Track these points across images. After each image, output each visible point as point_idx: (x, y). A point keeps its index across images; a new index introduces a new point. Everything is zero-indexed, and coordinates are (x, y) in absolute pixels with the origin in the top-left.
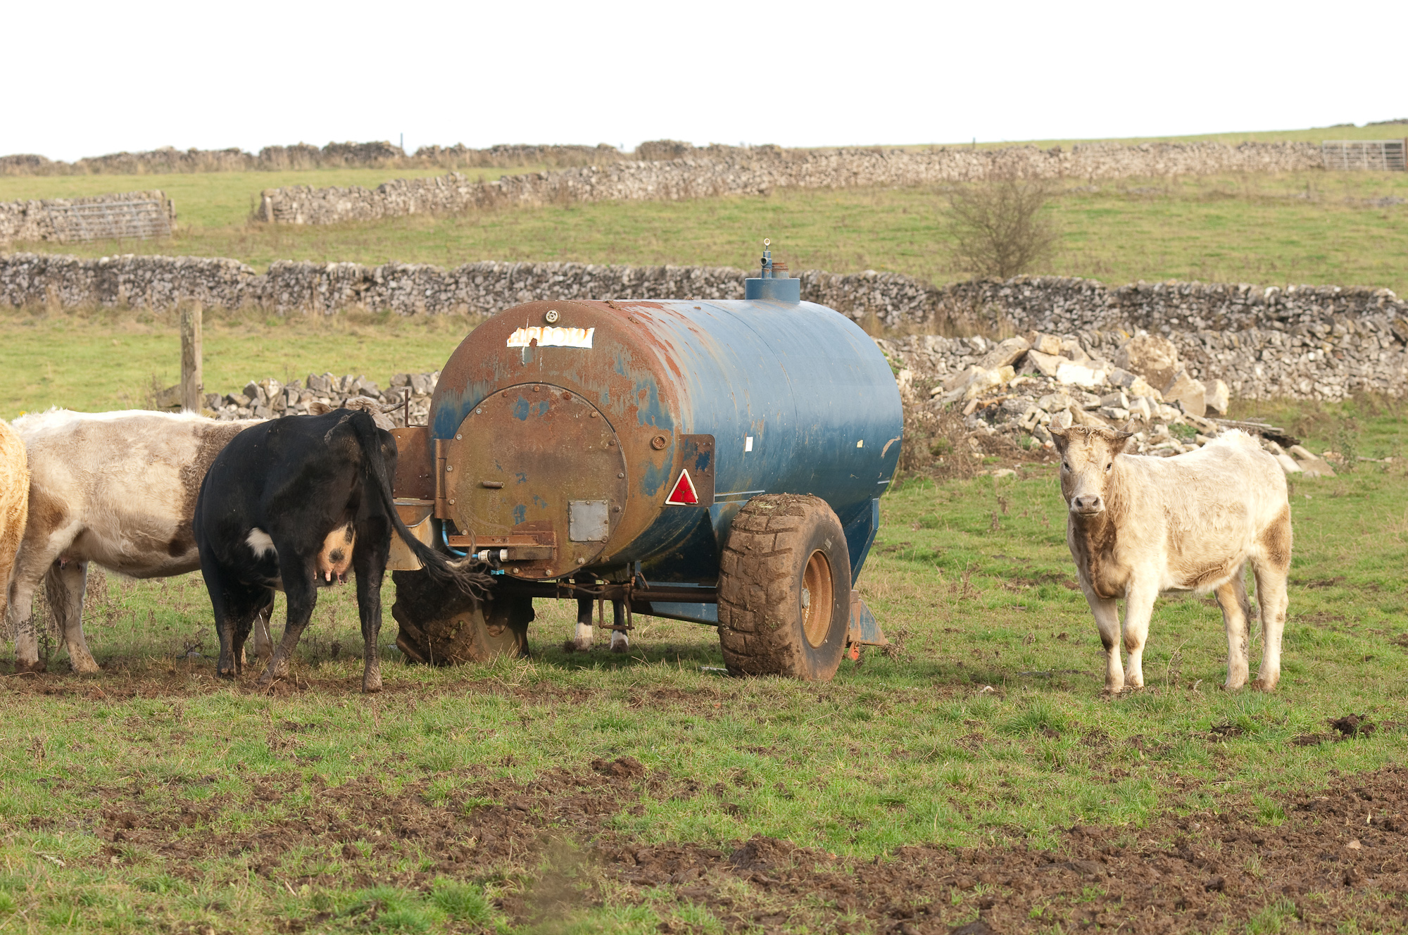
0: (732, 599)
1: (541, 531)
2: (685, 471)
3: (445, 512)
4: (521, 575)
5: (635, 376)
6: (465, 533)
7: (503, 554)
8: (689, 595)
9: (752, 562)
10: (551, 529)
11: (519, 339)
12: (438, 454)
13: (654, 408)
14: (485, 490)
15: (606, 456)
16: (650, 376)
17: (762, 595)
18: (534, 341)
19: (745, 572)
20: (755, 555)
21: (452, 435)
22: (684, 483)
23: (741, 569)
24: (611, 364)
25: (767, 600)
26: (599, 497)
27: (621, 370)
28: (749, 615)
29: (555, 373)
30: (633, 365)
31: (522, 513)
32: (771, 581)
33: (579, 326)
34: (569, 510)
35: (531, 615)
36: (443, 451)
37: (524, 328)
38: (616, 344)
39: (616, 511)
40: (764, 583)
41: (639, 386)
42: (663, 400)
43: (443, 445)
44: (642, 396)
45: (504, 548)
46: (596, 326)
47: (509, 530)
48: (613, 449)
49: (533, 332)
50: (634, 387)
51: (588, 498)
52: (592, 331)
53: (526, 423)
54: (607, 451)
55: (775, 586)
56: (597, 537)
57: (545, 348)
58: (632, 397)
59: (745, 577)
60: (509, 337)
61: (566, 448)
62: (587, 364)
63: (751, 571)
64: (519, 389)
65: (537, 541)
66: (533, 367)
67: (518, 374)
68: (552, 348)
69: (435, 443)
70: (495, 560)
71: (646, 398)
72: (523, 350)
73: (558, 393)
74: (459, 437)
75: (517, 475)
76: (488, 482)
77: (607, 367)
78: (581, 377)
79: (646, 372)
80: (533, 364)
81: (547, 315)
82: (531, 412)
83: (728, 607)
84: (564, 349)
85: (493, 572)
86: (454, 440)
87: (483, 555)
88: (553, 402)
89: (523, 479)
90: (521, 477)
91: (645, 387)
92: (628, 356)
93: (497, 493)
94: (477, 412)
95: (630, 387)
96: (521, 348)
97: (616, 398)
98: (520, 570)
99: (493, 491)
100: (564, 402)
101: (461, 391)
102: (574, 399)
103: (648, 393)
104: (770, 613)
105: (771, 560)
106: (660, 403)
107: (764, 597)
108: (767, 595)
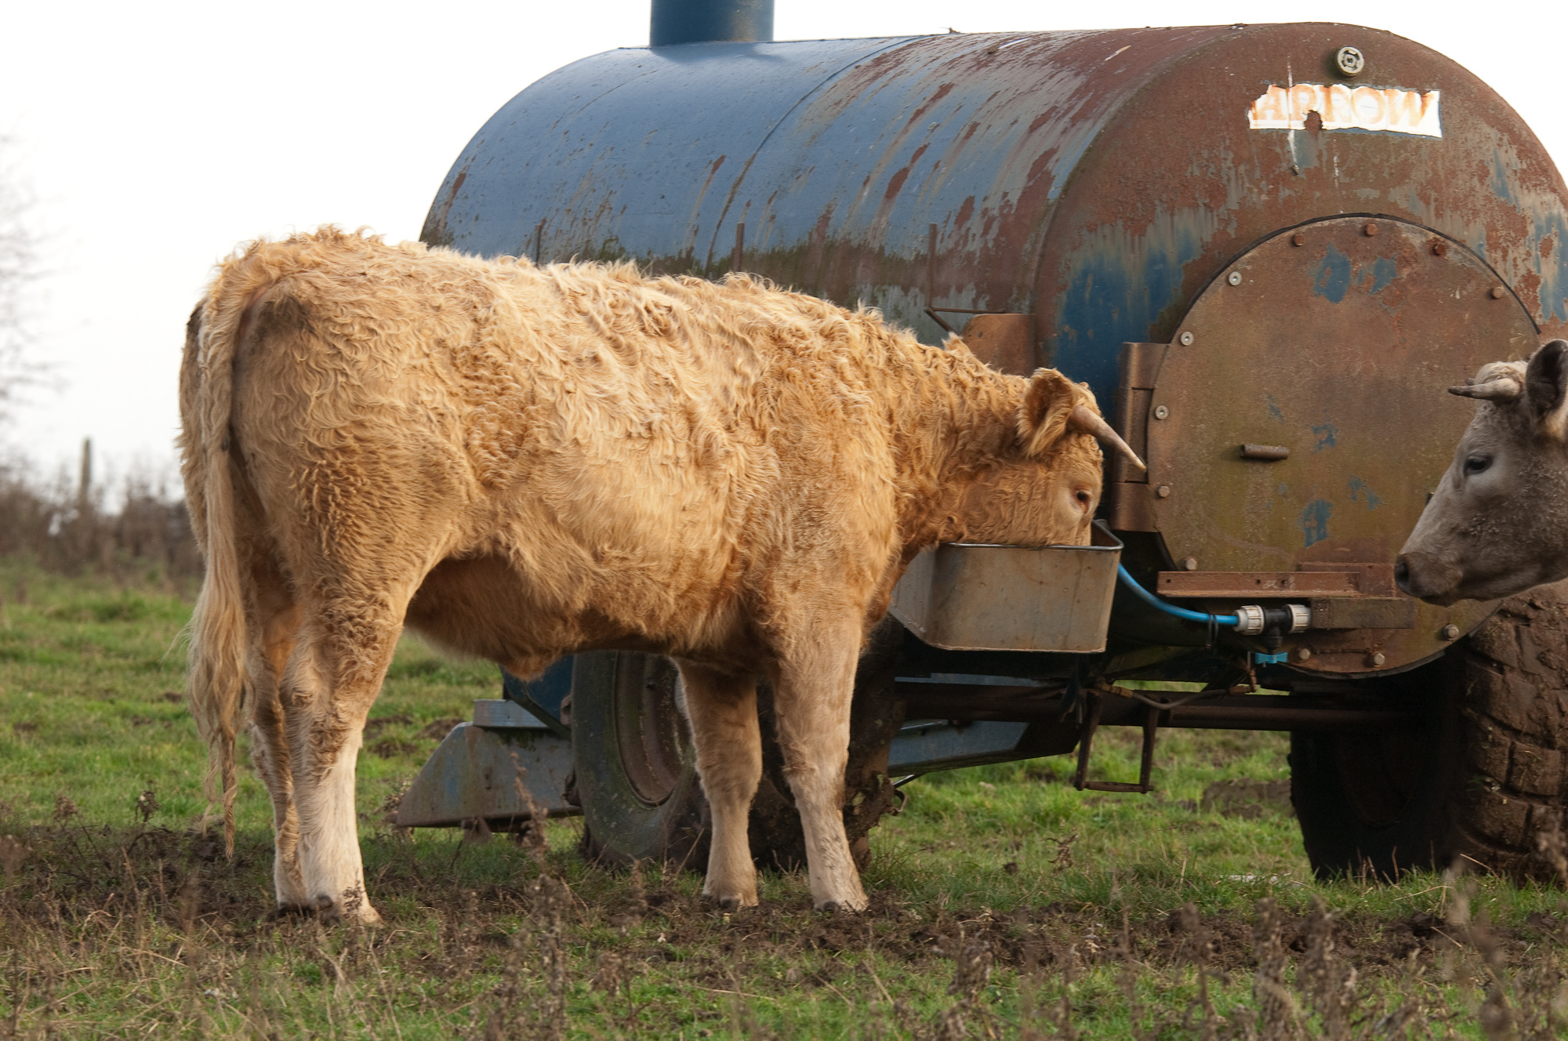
0: (1517, 720)
1: (1363, 563)
4: (1312, 665)
5: (1530, 201)
6: (1192, 564)
10: (1385, 558)
12: (1133, 380)
14: (1242, 465)
16: (1556, 207)
18: (1314, 119)
19: (1542, 659)
21: (1166, 332)
23: (1530, 651)
24: (1483, 174)
27: (1503, 191)
29: (1375, 194)
30: (1524, 177)
31: (1321, 520)
33: (1406, 86)
36: (1146, 370)
37: (1285, 86)
38: (1486, 129)
41: (1539, 228)
43: (1145, 357)
44: (1546, 248)
45: (1248, 601)
46: (1441, 87)
47: (1291, 559)
50: (1531, 229)
57: (1340, 134)
58: (1528, 254)
59: (1541, 670)
60: (1251, 106)
61: (1430, 368)
62: (1436, 173)
63: (1551, 656)
64: (1330, 228)
65: (1357, 587)
66: (1319, 177)
67: (1285, 193)
68: (1358, 136)
69: (1127, 352)
70: (1278, 630)
71: (1552, 252)
72: (1291, 136)
73: (1416, 240)
74: (1187, 339)
75: (1316, 431)
76: (1252, 448)
77: (1476, 179)
78: (1428, 203)
79: (1549, 197)
80: (1318, 170)
81: (1340, 57)
82: (1355, 282)
83: (1507, 740)
84: (1384, 136)
85: (1263, 658)
86: (1173, 345)
87: (1252, 617)
88: (1405, 262)
89: (1330, 440)
90: (1324, 436)
91: (1549, 230)
92: (1510, 156)
93: (1266, 475)
94: (1233, 281)
95: (1524, 233)
96: (1285, 132)
97: (1499, 255)
98: (1313, 652)
99: (1258, 466)
100: (1429, 262)
101: (1138, 228)
102: (1452, 256)
103: (1556, 243)
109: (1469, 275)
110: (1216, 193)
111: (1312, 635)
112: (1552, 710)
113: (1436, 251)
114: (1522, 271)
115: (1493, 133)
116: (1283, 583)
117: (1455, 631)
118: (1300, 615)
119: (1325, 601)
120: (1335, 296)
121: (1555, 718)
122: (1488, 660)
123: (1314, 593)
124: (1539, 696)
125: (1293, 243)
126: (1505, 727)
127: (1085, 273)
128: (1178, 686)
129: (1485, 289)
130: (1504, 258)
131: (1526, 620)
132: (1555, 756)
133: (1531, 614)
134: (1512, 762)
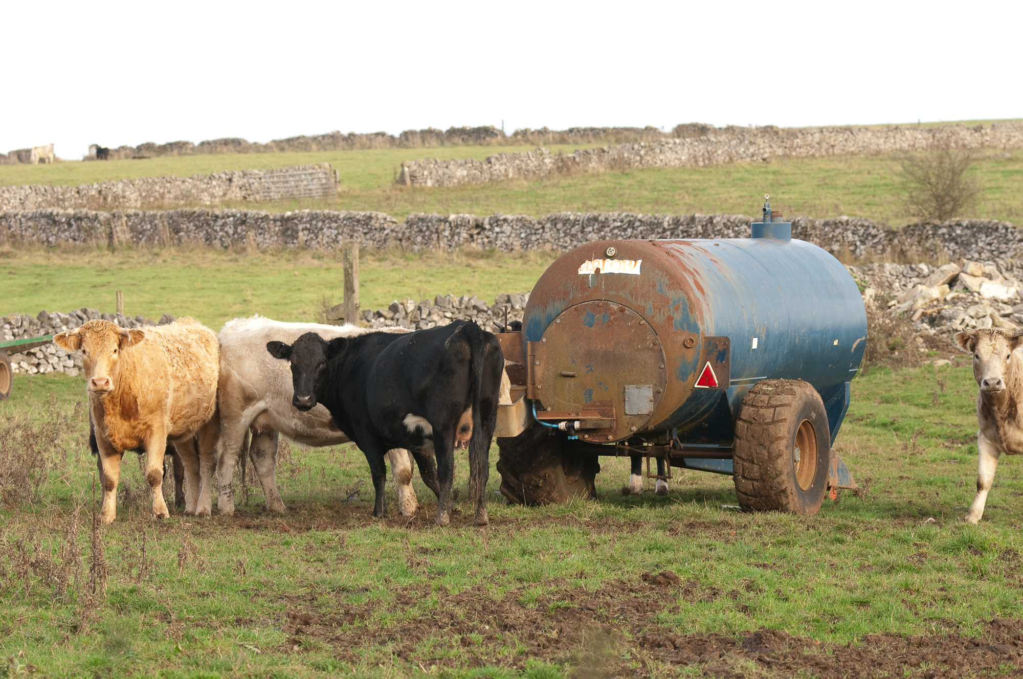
0: (743, 456)
1: (604, 408)
2: (708, 363)
3: (534, 394)
4: (590, 439)
5: (672, 294)
6: (549, 409)
7: (577, 425)
8: (712, 453)
9: (758, 428)
10: (611, 406)
11: (587, 268)
12: (529, 353)
13: (686, 318)
14: (563, 379)
15: (651, 353)
16: (682, 295)
17: (765, 452)
18: (598, 270)
19: (753, 436)
20: (760, 424)
21: (539, 339)
22: (708, 371)
23: (750, 434)
24: (654, 286)
25: (769, 457)
26: (646, 382)
27: (661, 290)
28: (756, 468)
29: (613, 293)
30: (669, 287)
31: (590, 395)
32: (772, 442)
33: (630, 259)
34: (624, 392)
35: (597, 469)
36: (533, 350)
37: (591, 260)
38: (657, 271)
39: (659, 392)
40: (767, 444)
41: (674, 302)
42: (692, 312)
43: (532, 346)
44: (677, 309)
45: (578, 420)
46: (643, 259)
47: (581, 407)
48: (656, 348)
49: (598, 263)
50: (671, 302)
51: (638, 383)
52: (640, 262)
53: (593, 329)
54: (651, 349)
55: (775, 446)
56: (645, 412)
57: (606, 275)
58: (669, 310)
59: (752, 440)
60: (580, 267)
61: (622, 347)
62: (636, 286)
63: (757, 435)
64: (588, 305)
65: (601, 415)
66: (597, 288)
67: (586, 294)
68: (612, 275)
69: (527, 344)
71: (680, 310)
72: (590, 276)
73: (615, 307)
74: (544, 340)
75: (587, 367)
76: (565, 373)
77: (651, 288)
78: (632, 296)
79: (679, 292)
80: (597, 286)
81: (608, 251)
82: (596, 321)
83: (741, 462)
84: (620, 275)
85: (569, 438)
86: (540, 342)
87: (562, 425)
88: (612, 314)
89: (591, 370)
90: (589, 369)
91: (679, 302)
92: (666, 280)
93: (572, 381)
94: (557, 322)
95: (668, 303)
96: (588, 275)
97: (657, 311)
98: (589, 436)
99: (569, 378)
100: (620, 314)
102: (627, 312)
103: (681, 306)
104: (771, 466)
105: (771, 427)
106: (690, 314)
107: (767, 454)
108: (769, 453)
109: (633, 318)
110: (566, 294)
112: (753, 451)
113: (622, 311)
114: (666, 315)
115: (660, 272)
119: (584, 420)
120: (591, 326)
123: (580, 417)
125: (576, 309)
126: (740, 458)
127: (531, 320)
129: (638, 322)
130: (660, 311)
133: (753, 421)
134: (743, 470)
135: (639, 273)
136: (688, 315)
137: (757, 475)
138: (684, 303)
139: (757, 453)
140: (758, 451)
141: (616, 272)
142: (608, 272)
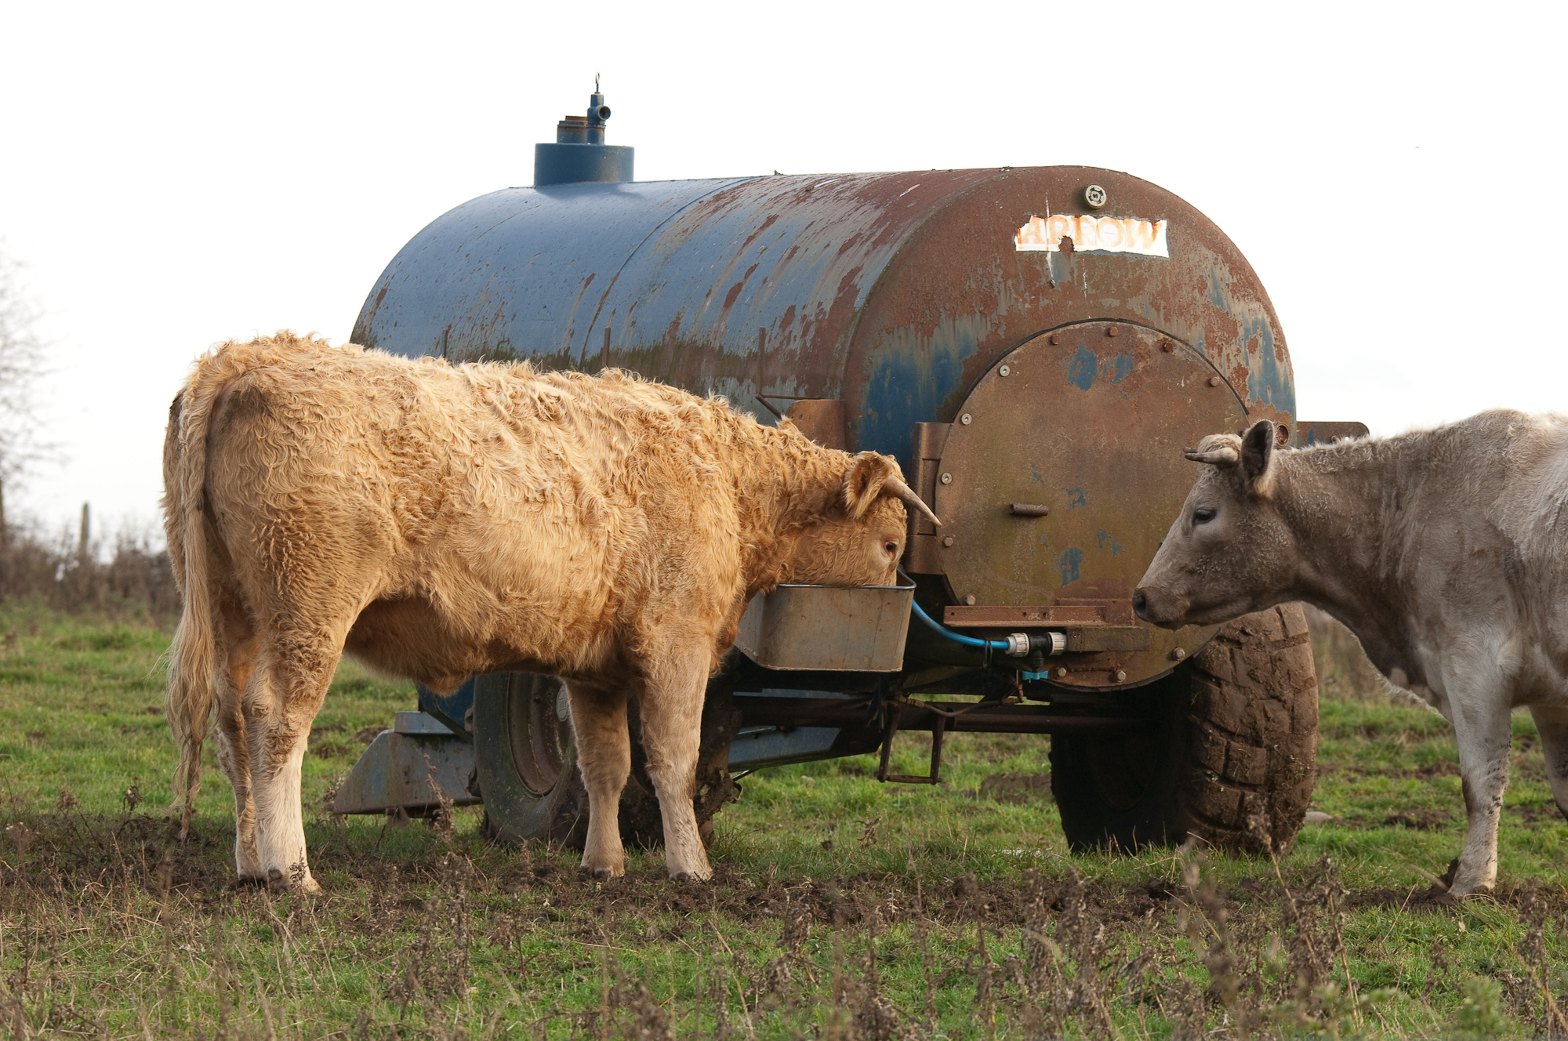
0: (1231, 724)
1: (1105, 598)
3: (929, 559)
4: (1069, 679)
5: (1240, 308)
6: (971, 600)
9: (1260, 657)
10: (1125, 595)
11: (1038, 237)
12: (923, 453)
13: (1269, 370)
14: (1011, 521)
16: (1262, 315)
17: (1284, 716)
18: (1067, 244)
19: (1252, 676)
21: (950, 414)
23: (1242, 669)
24: (1202, 287)
25: (1293, 728)
27: (1219, 301)
29: (1116, 303)
30: (1235, 290)
31: (1075, 564)
32: (1297, 691)
33: (1140, 216)
36: (933, 445)
37: (1044, 217)
38: (1205, 251)
40: (1288, 694)
41: (1247, 330)
42: (1281, 360)
43: (933, 434)
44: (1253, 347)
46: (1168, 217)
47: (1051, 596)
49: (1063, 225)
50: (1241, 331)
52: (1163, 225)
53: (1090, 393)
55: (1304, 699)
57: (1087, 255)
58: (1239, 350)
59: (1251, 684)
60: (1016, 233)
61: (1161, 443)
62: (1164, 286)
63: (1259, 673)
64: (1081, 330)
65: (1103, 618)
66: (1071, 290)
67: (1044, 302)
68: (1103, 256)
69: (918, 429)
70: (1040, 652)
71: (1258, 349)
72: (1049, 257)
73: (1150, 339)
74: (967, 419)
75: (1070, 493)
76: (1019, 506)
77: (1196, 291)
78: (1158, 310)
79: (1255, 305)
80: (1071, 283)
81: (1088, 193)
82: (1101, 374)
83: (1223, 740)
84: (1123, 256)
85: (1028, 675)
86: (955, 424)
87: (1019, 642)
88: (1140, 357)
89: (1081, 499)
90: (1076, 497)
91: (1255, 331)
92: (1223, 272)
93: (1032, 527)
94: (1003, 373)
95: (1236, 334)
96: (1044, 254)
97: (1215, 351)
98: (1069, 671)
99: (1024, 521)
100: (1160, 357)
101: (927, 331)
102: (1178, 352)
103: (1260, 342)
104: (1297, 750)
105: (1288, 654)
106: (1277, 362)
107: (1287, 721)
108: (1292, 718)
109: (1192, 368)
110: (989, 302)
111: (1067, 657)
112: (1259, 716)
113: (1165, 348)
114: (1235, 365)
115: (1210, 254)
116: (1044, 615)
117: (1182, 653)
118: (1058, 641)
119: (1078, 630)
120: (1085, 384)
121: (1262, 723)
122: (1208, 676)
123: (1070, 623)
124: (1249, 705)
125: (1051, 342)
126: (1222, 729)
127: (884, 367)
128: (961, 698)
129: (1204, 378)
130: (1220, 354)
131: (1239, 644)
132: (1261, 753)
133: (1243, 639)
134: (1228, 758)
135: (1165, 254)
136: (1274, 365)
137: (1261, 772)
138: (1266, 336)
139: (1268, 719)
140: (1270, 714)
141: (1114, 249)
142: (1092, 248)
